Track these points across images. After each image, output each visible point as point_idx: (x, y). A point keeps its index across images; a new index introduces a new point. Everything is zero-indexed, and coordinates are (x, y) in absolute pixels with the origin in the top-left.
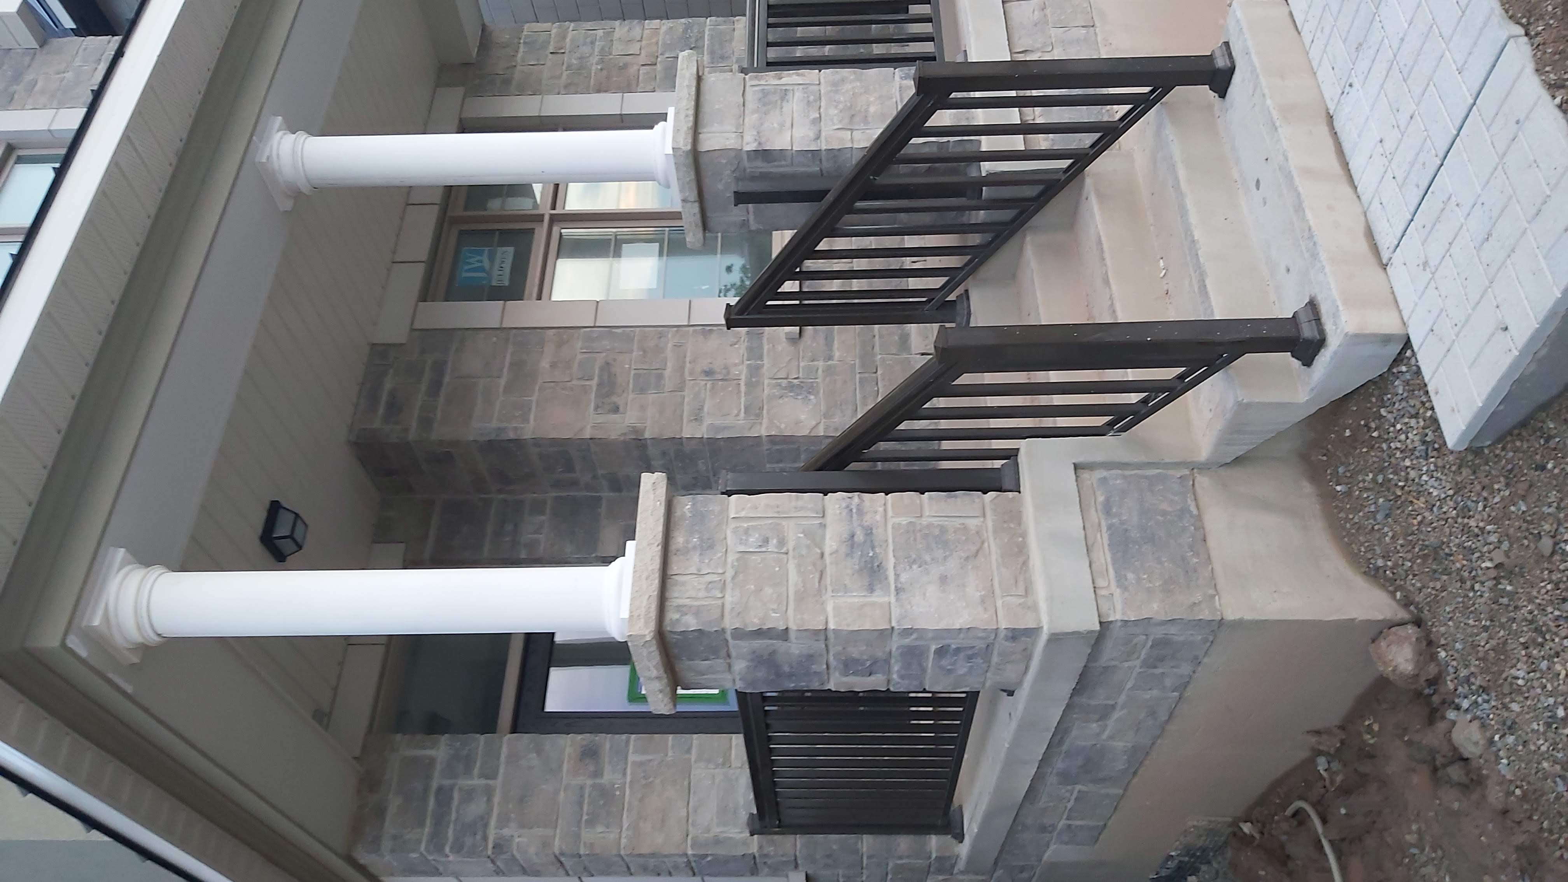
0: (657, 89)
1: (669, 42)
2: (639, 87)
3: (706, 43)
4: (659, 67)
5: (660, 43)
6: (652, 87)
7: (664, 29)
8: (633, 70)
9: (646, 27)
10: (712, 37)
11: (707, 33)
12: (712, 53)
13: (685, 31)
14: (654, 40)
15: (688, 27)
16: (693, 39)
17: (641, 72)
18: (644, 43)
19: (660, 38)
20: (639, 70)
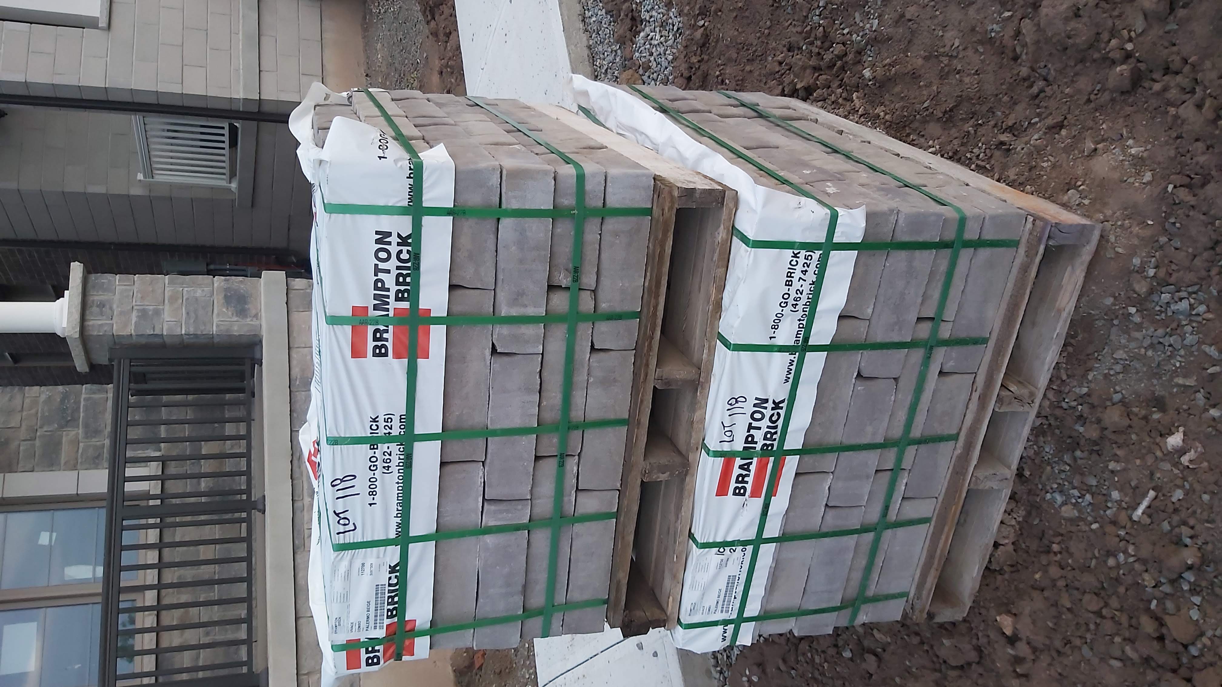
0: (36, 469)
1: (47, 414)
2: (20, 465)
3: (82, 415)
4: (37, 443)
5: (39, 415)
6: (31, 466)
7: (43, 397)
8: (13, 445)
9: (26, 395)
10: (86, 408)
11: (82, 403)
12: (86, 426)
13: (62, 401)
14: (33, 411)
15: (65, 397)
16: (69, 411)
17: (21, 448)
18: (24, 413)
19: (40, 410)
20: (19, 446)
